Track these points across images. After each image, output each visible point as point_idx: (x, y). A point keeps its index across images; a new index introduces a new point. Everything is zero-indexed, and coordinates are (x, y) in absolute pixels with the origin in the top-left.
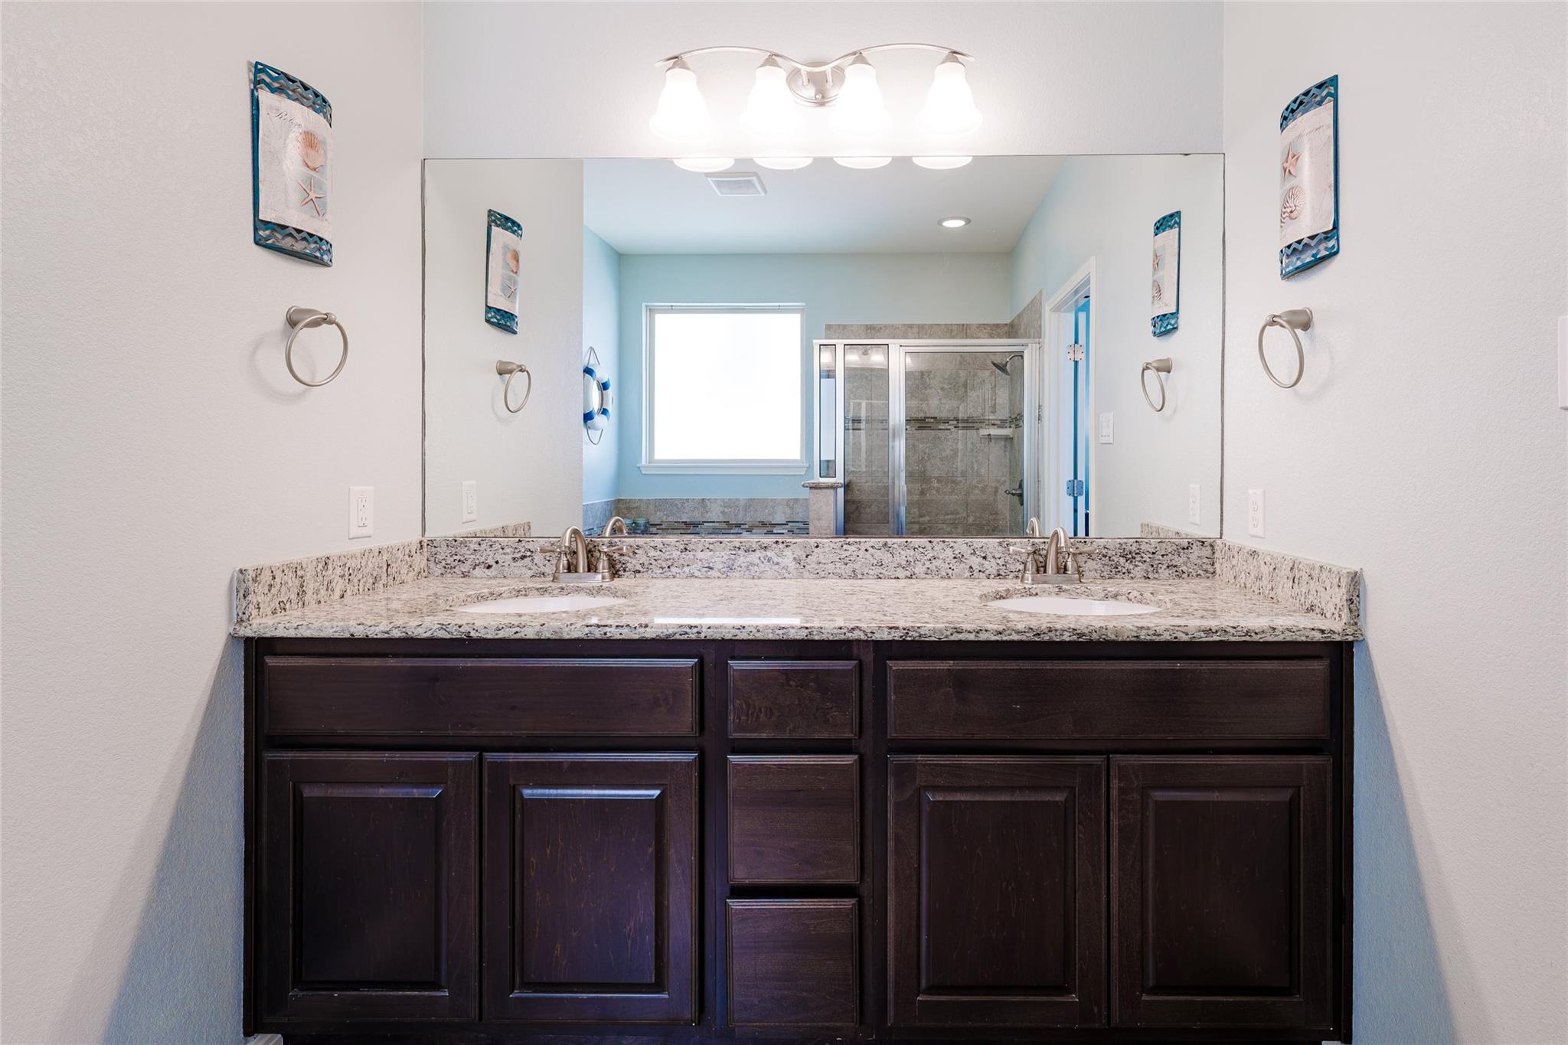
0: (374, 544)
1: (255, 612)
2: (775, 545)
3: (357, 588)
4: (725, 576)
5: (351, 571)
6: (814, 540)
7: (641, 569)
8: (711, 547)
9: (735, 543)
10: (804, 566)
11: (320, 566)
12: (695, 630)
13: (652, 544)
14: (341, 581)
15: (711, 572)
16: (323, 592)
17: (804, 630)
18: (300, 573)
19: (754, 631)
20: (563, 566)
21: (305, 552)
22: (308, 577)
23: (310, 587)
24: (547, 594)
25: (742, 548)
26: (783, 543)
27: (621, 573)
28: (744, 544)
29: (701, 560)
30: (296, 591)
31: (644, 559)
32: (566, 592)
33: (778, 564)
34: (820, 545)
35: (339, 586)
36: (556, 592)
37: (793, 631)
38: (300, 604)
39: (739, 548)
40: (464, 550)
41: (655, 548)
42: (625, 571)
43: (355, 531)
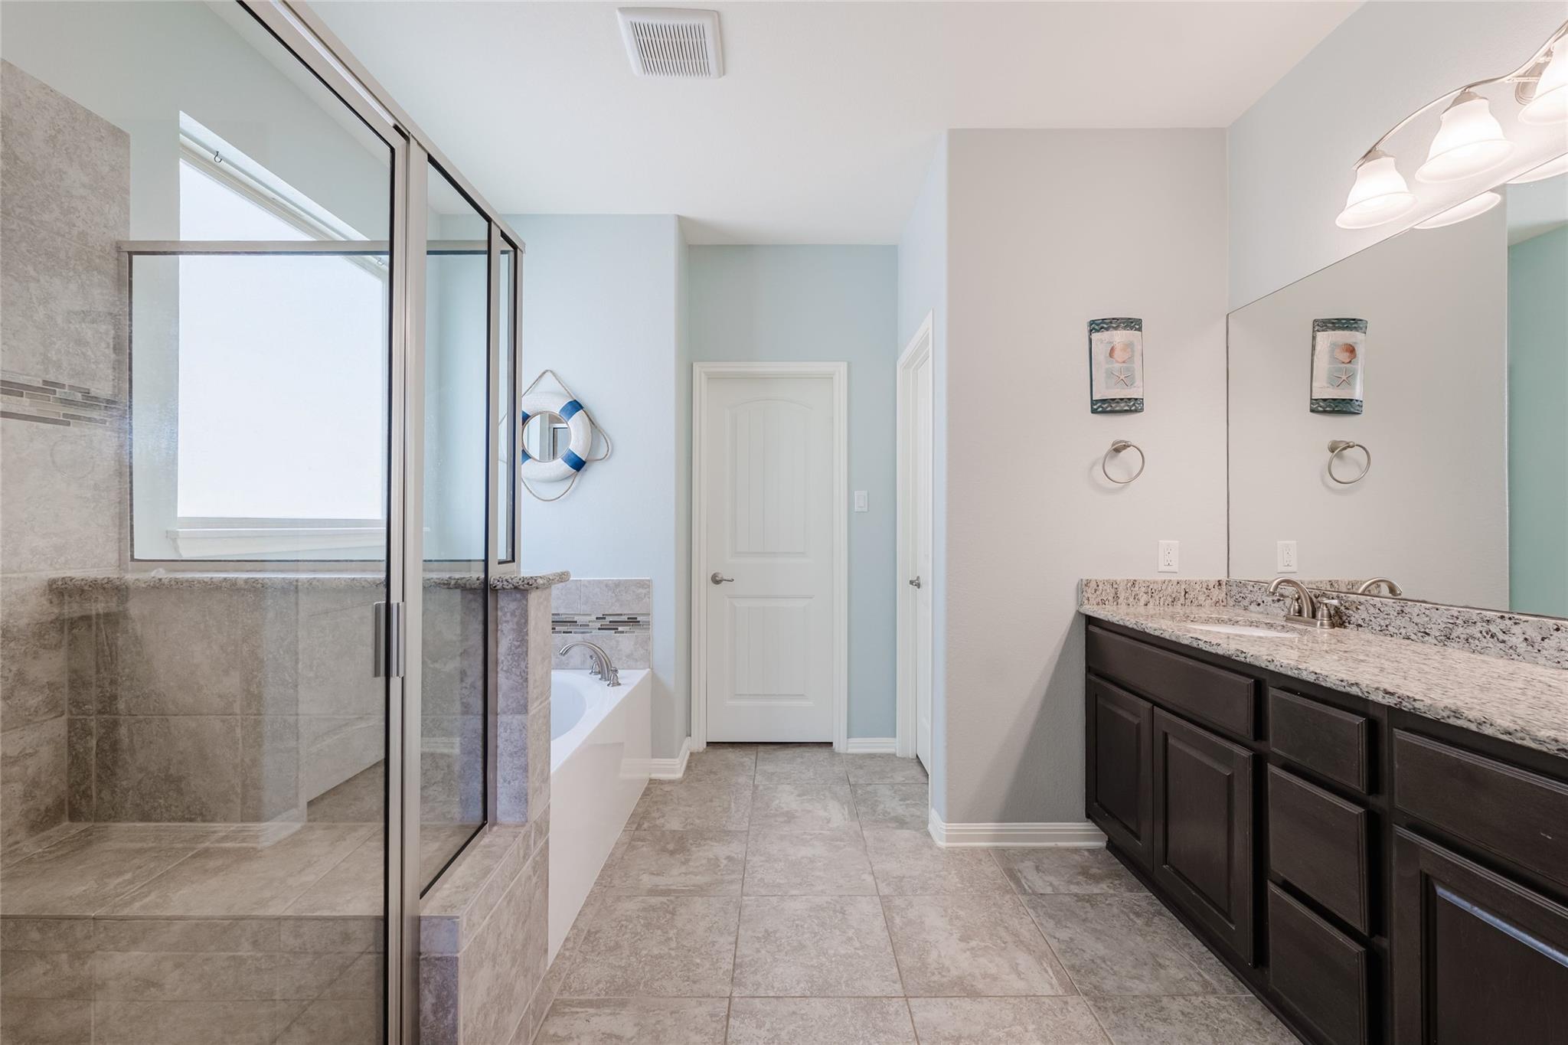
0: (1174, 578)
1: (1086, 602)
2: (1499, 620)
3: (1158, 602)
4: (1442, 644)
5: (1153, 591)
6: (1554, 621)
7: (1362, 624)
8: (1427, 612)
9: (1453, 612)
10: (1539, 651)
11: (1130, 584)
12: (1244, 655)
13: (1372, 602)
14: (1145, 595)
15: (1427, 638)
16: (1131, 599)
17: (1313, 674)
18: (1115, 586)
19: (1279, 666)
20: (1294, 610)
21: (1121, 576)
22: (1120, 589)
23: (1122, 596)
24: (1273, 629)
25: (1460, 618)
26: (1510, 619)
27: (1347, 624)
28: (1463, 614)
29: (1416, 624)
30: (1112, 595)
31: (1365, 615)
32: (1285, 630)
33: (1503, 642)
34: (1562, 628)
35: (1144, 598)
36: (1279, 628)
37: (1305, 673)
38: (1115, 603)
39: (1457, 618)
40: (1245, 590)
41: (1374, 606)
42: (1349, 623)
43: (1162, 568)
